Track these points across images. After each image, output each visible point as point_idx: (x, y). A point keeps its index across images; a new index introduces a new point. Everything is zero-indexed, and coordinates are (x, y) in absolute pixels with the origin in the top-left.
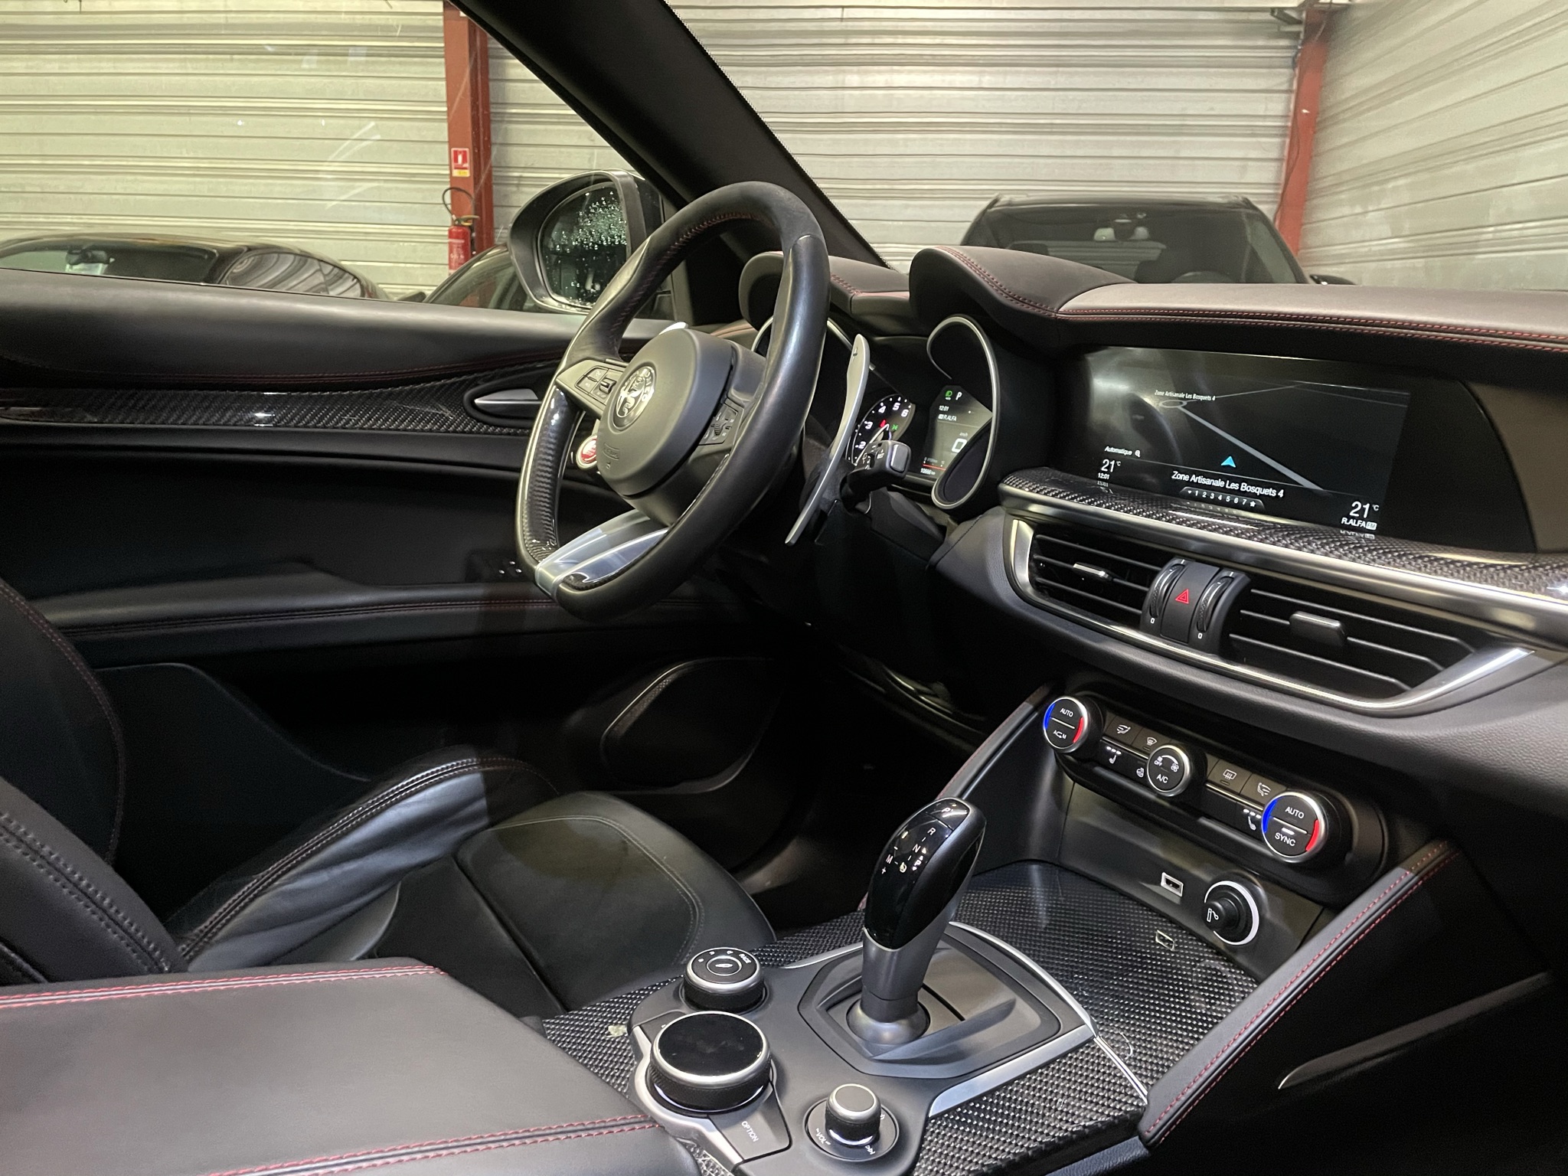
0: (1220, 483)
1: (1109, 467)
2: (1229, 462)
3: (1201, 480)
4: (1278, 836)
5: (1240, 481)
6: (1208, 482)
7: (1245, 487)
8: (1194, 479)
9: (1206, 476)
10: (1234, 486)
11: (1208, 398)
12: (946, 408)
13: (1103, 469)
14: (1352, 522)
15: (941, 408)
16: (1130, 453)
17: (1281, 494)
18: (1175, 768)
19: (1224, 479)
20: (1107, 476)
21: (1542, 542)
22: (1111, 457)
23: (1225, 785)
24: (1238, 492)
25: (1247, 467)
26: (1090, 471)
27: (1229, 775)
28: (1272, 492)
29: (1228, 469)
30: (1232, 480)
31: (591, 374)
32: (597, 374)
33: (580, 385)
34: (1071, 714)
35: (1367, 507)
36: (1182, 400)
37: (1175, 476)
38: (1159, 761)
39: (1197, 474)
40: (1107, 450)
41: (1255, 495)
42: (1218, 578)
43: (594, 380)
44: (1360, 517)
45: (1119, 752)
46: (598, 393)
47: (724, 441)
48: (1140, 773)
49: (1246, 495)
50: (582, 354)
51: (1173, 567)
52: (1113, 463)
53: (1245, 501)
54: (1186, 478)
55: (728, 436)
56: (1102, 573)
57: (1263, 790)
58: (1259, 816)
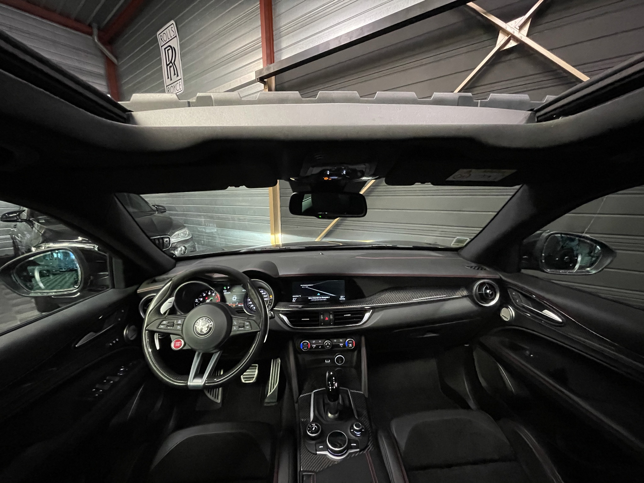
0: (318, 298)
1: (295, 299)
2: (319, 294)
3: (314, 298)
4: (350, 346)
5: (321, 297)
6: (316, 298)
7: (323, 298)
8: (313, 298)
9: (315, 297)
10: (321, 298)
11: (312, 285)
12: (226, 291)
13: (293, 300)
14: (341, 299)
15: (224, 291)
16: (298, 296)
17: (329, 297)
18: (329, 344)
19: (319, 297)
20: (295, 301)
21: (366, 296)
22: (294, 297)
23: (335, 342)
24: (322, 299)
25: (322, 295)
26: (290, 301)
27: (335, 341)
28: (327, 297)
29: (319, 295)
30: (320, 297)
31: (162, 323)
32: (164, 322)
33: (159, 328)
34: (306, 344)
35: (343, 296)
36: (307, 286)
37: (309, 298)
38: (326, 344)
39: (313, 297)
40: (293, 296)
41: (325, 299)
42: (330, 314)
43: (164, 325)
44: (342, 298)
45: (315, 346)
46: (169, 328)
47: (251, 329)
48: (320, 347)
49: (323, 299)
50: (154, 319)
51: (321, 314)
52: (295, 298)
53: (323, 300)
54: (311, 298)
55: (251, 328)
56: (309, 319)
57: (341, 340)
58: (343, 345)
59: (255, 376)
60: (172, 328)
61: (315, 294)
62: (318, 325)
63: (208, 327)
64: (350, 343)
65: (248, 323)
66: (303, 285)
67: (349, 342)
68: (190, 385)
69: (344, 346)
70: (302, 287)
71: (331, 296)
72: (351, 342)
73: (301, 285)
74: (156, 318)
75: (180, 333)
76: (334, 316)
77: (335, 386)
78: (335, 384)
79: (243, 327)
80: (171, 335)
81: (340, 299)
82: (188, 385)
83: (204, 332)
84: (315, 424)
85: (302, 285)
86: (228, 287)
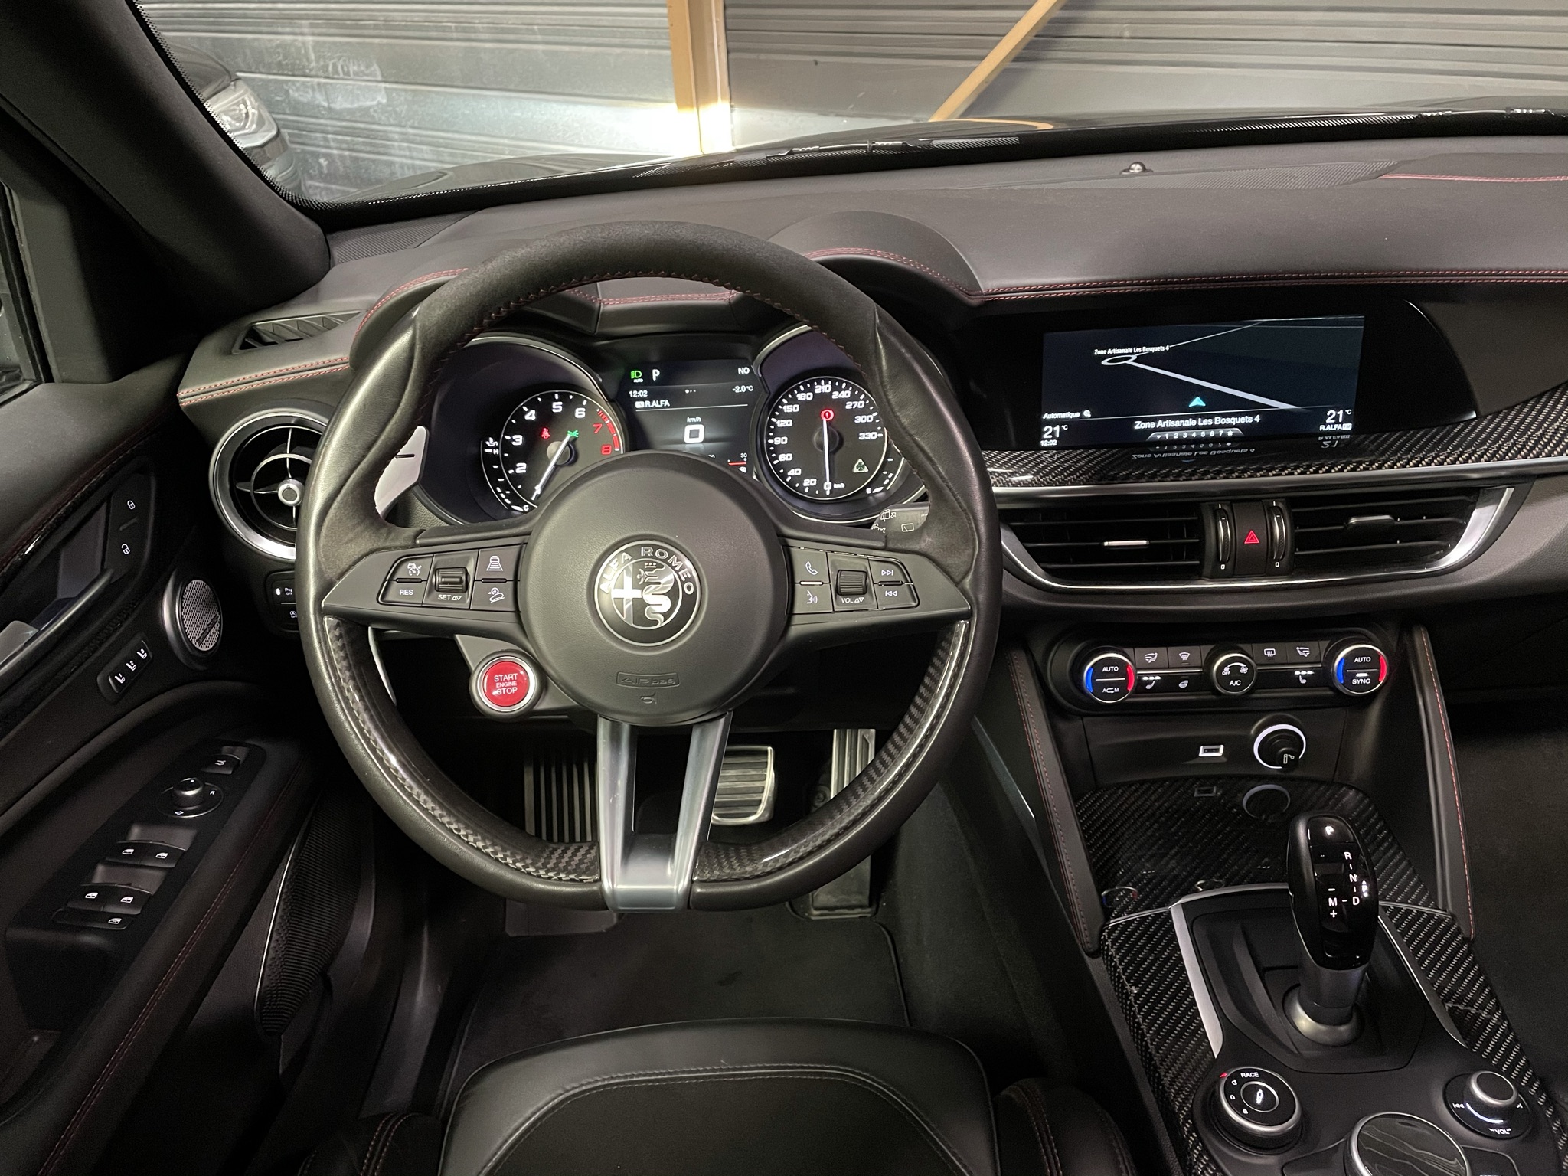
0: (1192, 422)
1: (1053, 433)
2: (1197, 402)
3: (1170, 423)
4: (1354, 682)
5: (1212, 417)
6: (1178, 424)
7: (1218, 420)
8: (1161, 424)
9: (1174, 419)
11: (1161, 348)
12: (644, 393)
13: (1045, 436)
14: (1330, 428)
15: (633, 394)
16: (1078, 415)
17: (1259, 418)
18: (1244, 670)
19: (1195, 417)
20: (1054, 443)
22: (1053, 423)
23: (1271, 661)
24: (1213, 427)
25: (1218, 403)
26: (1029, 440)
27: (1270, 653)
28: (1248, 419)
29: (1197, 408)
30: (1203, 417)
31: (399, 575)
32: (412, 568)
33: (390, 597)
34: (1115, 669)
35: (1341, 413)
36: (1130, 355)
37: (1139, 425)
38: (1227, 671)
39: (1164, 419)
40: (1046, 416)
41: (1230, 426)
42: (1271, 511)
43: (417, 581)
44: (1337, 422)
45: (1158, 678)
46: (442, 597)
47: (914, 604)
48: (1183, 685)
49: (1221, 426)
50: (354, 550)
51: (1217, 514)
52: (1057, 428)
53: (1221, 432)
54: (1152, 425)
55: (914, 594)
56: (1144, 542)
57: (1303, 651)
58: (1310, 672)
59: (766, 797)
60: (457, 597)
61: (1177, 399)
62: (1194, 574)
63: (672, 594)
64: (1362, 667)
65: (889, 573)
66: (1110, 352)
67: (1357, 660)
68: (613, 892)
69: (1322, 677)
70: (1105, 362)
71: (1270, 415)
72: (1368, 659)
73: (1098, 352)
74: (364, 545)
75: (508, 624)
76: (1296, 521)
77: (1359, 894)
78: (1358, 885)
79: (865, 591)
80: (457, 636)
81: (1322, 428)
82: (602, 890)
83: (656, 622)
84: (1256, 1075)
85: (1103, 352)
86: (656, 373)
